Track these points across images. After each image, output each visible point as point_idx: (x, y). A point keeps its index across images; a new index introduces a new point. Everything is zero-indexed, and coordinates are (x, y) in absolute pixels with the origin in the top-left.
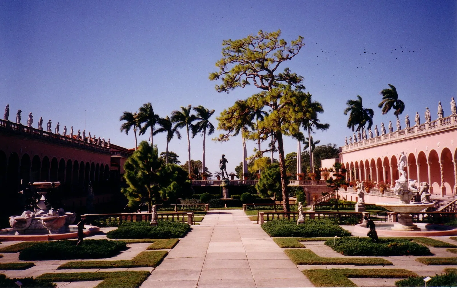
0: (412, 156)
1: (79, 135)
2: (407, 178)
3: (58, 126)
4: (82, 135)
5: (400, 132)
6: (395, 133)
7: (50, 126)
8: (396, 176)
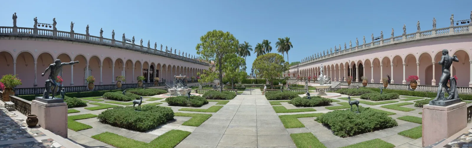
0: (325, 66)
1: (197, 58)
2: (323, 75)
3: (189, 55)
4: (198, 58)
5: (324, 56)
6: (323, 57)
7: (186, 55)
8: (319, 74)
